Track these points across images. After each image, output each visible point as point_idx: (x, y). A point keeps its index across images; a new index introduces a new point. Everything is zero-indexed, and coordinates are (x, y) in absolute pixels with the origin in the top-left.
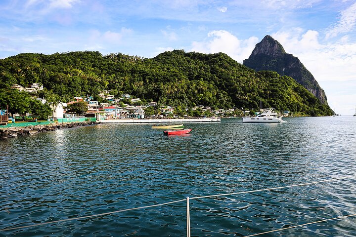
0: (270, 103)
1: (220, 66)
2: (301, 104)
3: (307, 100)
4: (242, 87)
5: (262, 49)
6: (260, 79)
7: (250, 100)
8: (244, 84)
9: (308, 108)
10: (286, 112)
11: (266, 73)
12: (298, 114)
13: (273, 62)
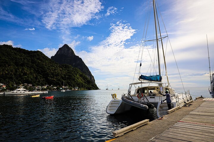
0: (68, 82)
1: (38, 59)
2: (84, 83)
3: (87, 82)
4: (51, 73)
5: (62, 51)
6: (62, 68)
7: (56, 80)
8: (53, 71)
9: (87, 86)
10: (76, 88)
11: (65, 65)
12: (82, 89)
13: (68, 59)
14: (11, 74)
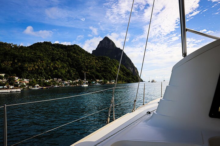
0: (103, 75)
1: (74, 52)
2: (122, 76)
3: (126, 74)
6: (98, 61)
7: (90, 74)
8: (87, 64)
9: (126, 78)
10: (113, 81)
11: (102, 57)
12: (120, 82)
13: (109, 52)
14: (41, 69)
